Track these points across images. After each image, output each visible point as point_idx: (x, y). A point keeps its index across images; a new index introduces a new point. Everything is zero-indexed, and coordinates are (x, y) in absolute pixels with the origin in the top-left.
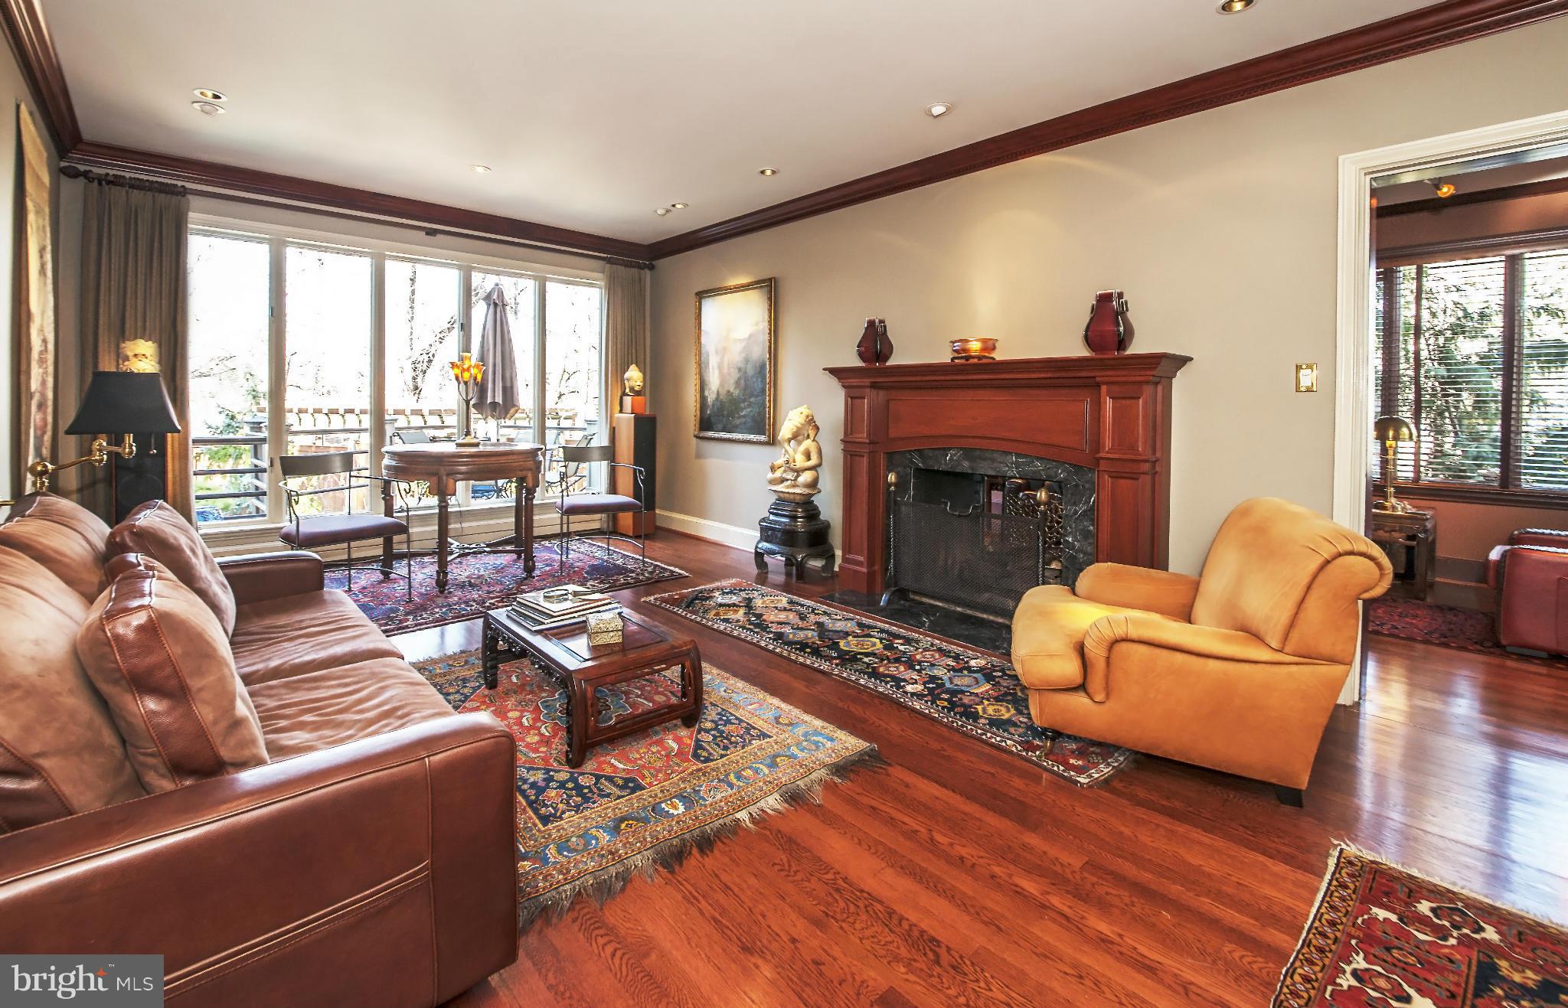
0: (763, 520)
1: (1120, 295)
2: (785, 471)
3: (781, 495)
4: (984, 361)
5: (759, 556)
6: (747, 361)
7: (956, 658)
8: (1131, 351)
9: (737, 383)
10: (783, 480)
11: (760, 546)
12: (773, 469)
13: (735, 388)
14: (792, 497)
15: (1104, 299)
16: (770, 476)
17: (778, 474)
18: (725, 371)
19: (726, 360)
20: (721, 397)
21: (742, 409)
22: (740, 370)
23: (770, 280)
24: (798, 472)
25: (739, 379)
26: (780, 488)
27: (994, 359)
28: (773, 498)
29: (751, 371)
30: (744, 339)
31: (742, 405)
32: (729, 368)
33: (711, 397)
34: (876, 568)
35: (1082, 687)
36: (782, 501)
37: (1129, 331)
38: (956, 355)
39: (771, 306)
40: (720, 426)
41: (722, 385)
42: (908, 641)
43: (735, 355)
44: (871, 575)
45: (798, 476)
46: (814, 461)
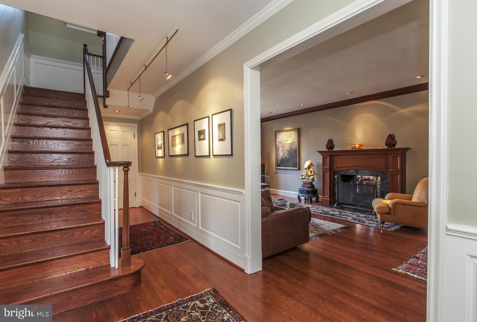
0: (300, 188)
1: (393, 134)
2: (305, 176)
3: (305, 182)
4: (360, 149)
5: (299, 197)
6: (291, 149)
7: (357, 215)
8: (396, 147)
9: (288, 155)
10: (305, 179)
11: (299, 195)
12: (302, 176)
13: (288, 156)
14: (308, 182)
15: (390, 136)
16: (301, 177)
17: (303, 177)
18: (284, 151)
19: (284, 149)
20: (283, 158)
21: (290, 161)
22: (289, 151)
23: (298, 129)
24: (309, 176)
25: (289, 154)
26: (304, 180)
27: (362, 149)
28: (302, 183)
29: (292, 151)
30: (289, 144)
31: (290, 160)
32: (285, 151)
33: (280, 158)
34: (331, 199)
35: (389, 213)
36: (305, 184)
37: (396, 143)
38: (352, 148)
39: (298, 135)
40: (283, 166)
41: (283, 155)
42: (344, 212)
43: (287, 147)
44: (330, 200)
45: (309, 177)
46: (313, 174)
